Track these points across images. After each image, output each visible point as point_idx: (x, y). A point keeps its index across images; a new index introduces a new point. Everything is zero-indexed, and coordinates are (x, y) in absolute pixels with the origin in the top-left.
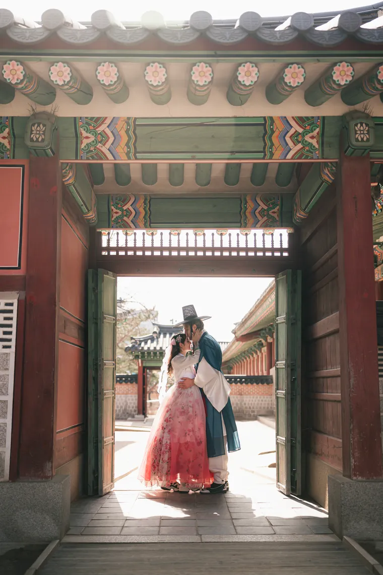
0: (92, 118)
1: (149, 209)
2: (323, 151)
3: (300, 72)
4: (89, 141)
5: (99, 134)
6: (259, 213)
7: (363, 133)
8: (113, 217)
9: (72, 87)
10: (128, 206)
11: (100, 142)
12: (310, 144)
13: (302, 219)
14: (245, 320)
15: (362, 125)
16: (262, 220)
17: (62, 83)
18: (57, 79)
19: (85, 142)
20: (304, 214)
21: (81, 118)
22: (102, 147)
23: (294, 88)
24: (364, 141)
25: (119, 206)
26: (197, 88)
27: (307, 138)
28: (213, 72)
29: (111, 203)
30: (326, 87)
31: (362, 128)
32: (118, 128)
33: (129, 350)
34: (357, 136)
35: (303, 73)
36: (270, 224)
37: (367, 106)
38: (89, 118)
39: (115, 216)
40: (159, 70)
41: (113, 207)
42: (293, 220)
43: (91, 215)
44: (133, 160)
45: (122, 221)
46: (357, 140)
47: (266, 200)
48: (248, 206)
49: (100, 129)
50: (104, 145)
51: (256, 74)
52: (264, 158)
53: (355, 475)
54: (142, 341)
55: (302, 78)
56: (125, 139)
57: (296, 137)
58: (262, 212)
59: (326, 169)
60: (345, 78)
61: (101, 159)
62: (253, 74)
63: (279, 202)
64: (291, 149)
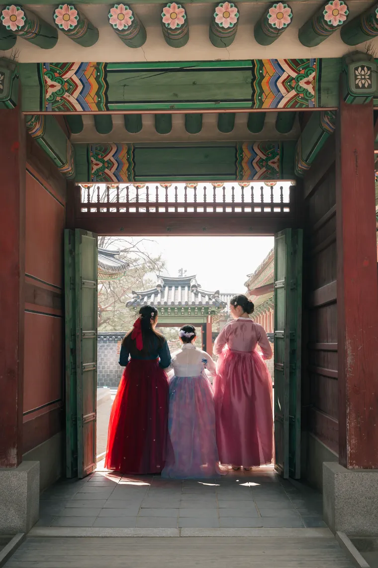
0: (57, 64)
1: (133, 160)
2: (319, 98)
3: (286, 12)
4: (55, 90)
5: (65, 82)
6: (257, 163)
7: (364, 79)
8: (93, 169)
9: (27, 32)
10: (110, 157)
11: (67, 91)
12: (306, 91)
13: (304, 171)
14: (258, 272)
15: (363, 69)
16: (260, 172)
17: (16, 28)
18: (10, 24)
19: (51, 91)
20: (307, 166)
21: (44, 64)
22: (69, 96)
23: (279, 30)
24: (365, 88)
25: (100, 157)
26: (169, 31)
27: (302, 84)
28: (186, 13)
29: (91, 154)
30: (318, 27)
31: (363, 73)
32: (88, 74)
33: (131, 305)
34: (357, 81)
35: (290, 13)
36: (269, 176)
37: (369, 47)
38: (54, 65)
39: (95, 168)
40: (124, 12)
41: (92, 159)
42: (295, 171)
43: (68, 168)
44: (105, 111)
45: (102, 174)
46: (357, 86)
47: (264, 149)
48: (244, 155)
49: (67, 76)
50: (72, 94)
51: (236, 15)
52: (252, 108)
53: (351, 464)
54: (145, 295)
55: (289, 18)
56: (95, 87)
57: (289, 83)
58: (261, 163)
59: (326, 118)
60: (338, 18)
61: (68, 110)
62: (233, 15)
63: (279, 151)
64: (283, 97)
